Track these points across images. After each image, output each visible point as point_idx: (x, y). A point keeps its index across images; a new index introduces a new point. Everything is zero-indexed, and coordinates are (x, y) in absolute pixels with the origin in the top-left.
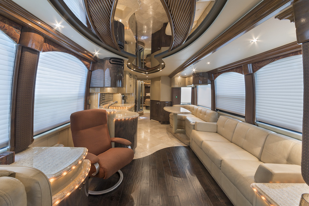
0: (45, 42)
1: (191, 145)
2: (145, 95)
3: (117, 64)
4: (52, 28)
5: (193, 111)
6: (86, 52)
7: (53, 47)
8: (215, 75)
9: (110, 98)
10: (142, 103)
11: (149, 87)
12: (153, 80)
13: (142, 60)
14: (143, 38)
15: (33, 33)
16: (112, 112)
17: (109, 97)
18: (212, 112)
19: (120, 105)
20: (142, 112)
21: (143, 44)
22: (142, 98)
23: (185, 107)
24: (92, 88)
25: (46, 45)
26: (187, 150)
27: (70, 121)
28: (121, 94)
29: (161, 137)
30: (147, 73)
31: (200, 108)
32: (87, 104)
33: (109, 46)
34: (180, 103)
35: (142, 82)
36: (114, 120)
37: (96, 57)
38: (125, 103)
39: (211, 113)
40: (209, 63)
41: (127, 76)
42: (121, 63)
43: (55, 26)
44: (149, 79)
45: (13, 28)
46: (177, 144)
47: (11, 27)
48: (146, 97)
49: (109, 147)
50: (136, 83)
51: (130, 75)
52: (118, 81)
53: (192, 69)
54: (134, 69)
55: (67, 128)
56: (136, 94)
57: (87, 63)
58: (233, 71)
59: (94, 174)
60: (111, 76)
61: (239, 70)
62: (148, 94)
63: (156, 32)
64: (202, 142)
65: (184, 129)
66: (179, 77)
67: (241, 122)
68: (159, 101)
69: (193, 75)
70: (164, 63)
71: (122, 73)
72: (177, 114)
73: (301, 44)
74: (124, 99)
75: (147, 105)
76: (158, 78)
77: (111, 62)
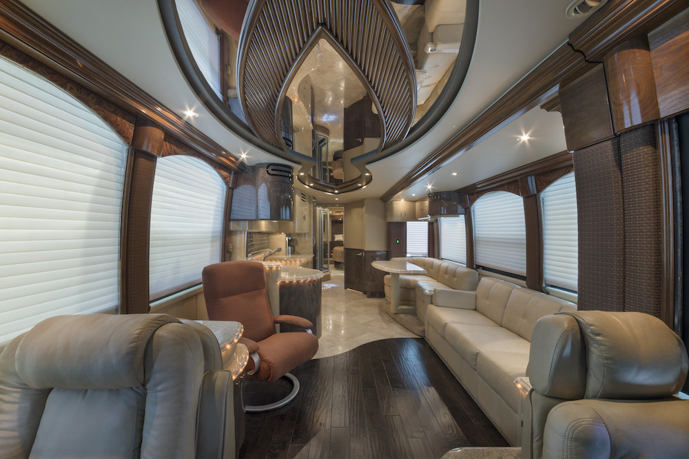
0: (165, 140)
1: (426, 336)
2: (333, 238)
3: (281, 174)
4: (180, 118)
5: (432, 271)
6: (224, 153)
7: (175, 148)
8: (472, 198)
9: (264, 243)
10: (327, 256)
11: (341, 222)
12: (349, 206)
13: (325, 164)
14: (327, 118)
15: (150, 128)
16: (274, 268)
17: (262, 240)
18: (467, 270)
19: (285, 257)
20: (327, 274)
21: (325, 130)
22: (326, 245)
23: (415, 262)
24: (235, 222)
25: (167, 145)
26: (420, 345)
27: (201, 281)
28: (285, 235)
29: (369, 322)
30: (336, 192)
31: (444, 264)
32: (226, 252)
33: (269, 143)
34: (406, 253)
35: (326, 209)
36: (279, 283)
37: (242, 164)
38: (293, 252)
39: (466, 273)
40: (455, 174)
41: (298, 198)
42: (287, 174)
43: (184, 115)
44: (341, 204)
45: (127, 122)
46: (400, 334)
47: (124, 121)
48: (334, 244)
49: (271, 332)
50: (315, 212)
51: (303, 195)
52: (284, 208)
53: (425, 185)
54: (312, 185)
55: (193, 296)
56: (315, 235)
57: (225, 174)
58: (503, 190)
59: (251, 373)
60: (270, 199)
61: (513, 187)
62: (339, 238)
63: (352, 105)
64: (445, 325)
65: (415, 305)
66: (403, 200)
67: (518, 289)
68: (361, 251)
69: (430, 197)
70: (370, 173)
71: (291, 193)
72: (398, 274)
73: (573, 152)
74: (291, 246)
75: (338, 261)
76: (360, 203)
77: (270, 171)
